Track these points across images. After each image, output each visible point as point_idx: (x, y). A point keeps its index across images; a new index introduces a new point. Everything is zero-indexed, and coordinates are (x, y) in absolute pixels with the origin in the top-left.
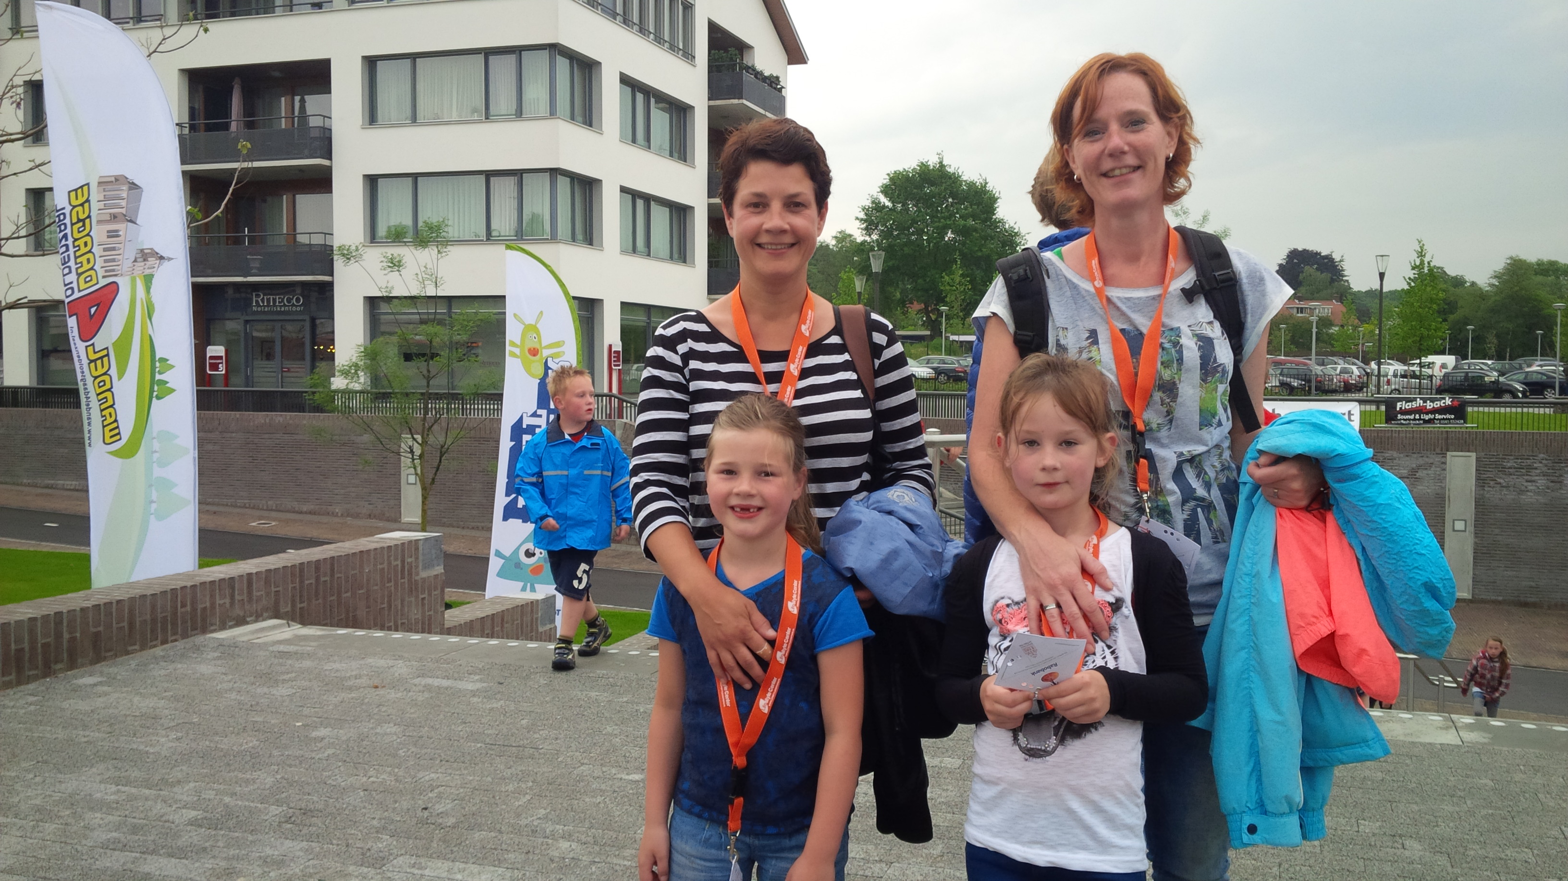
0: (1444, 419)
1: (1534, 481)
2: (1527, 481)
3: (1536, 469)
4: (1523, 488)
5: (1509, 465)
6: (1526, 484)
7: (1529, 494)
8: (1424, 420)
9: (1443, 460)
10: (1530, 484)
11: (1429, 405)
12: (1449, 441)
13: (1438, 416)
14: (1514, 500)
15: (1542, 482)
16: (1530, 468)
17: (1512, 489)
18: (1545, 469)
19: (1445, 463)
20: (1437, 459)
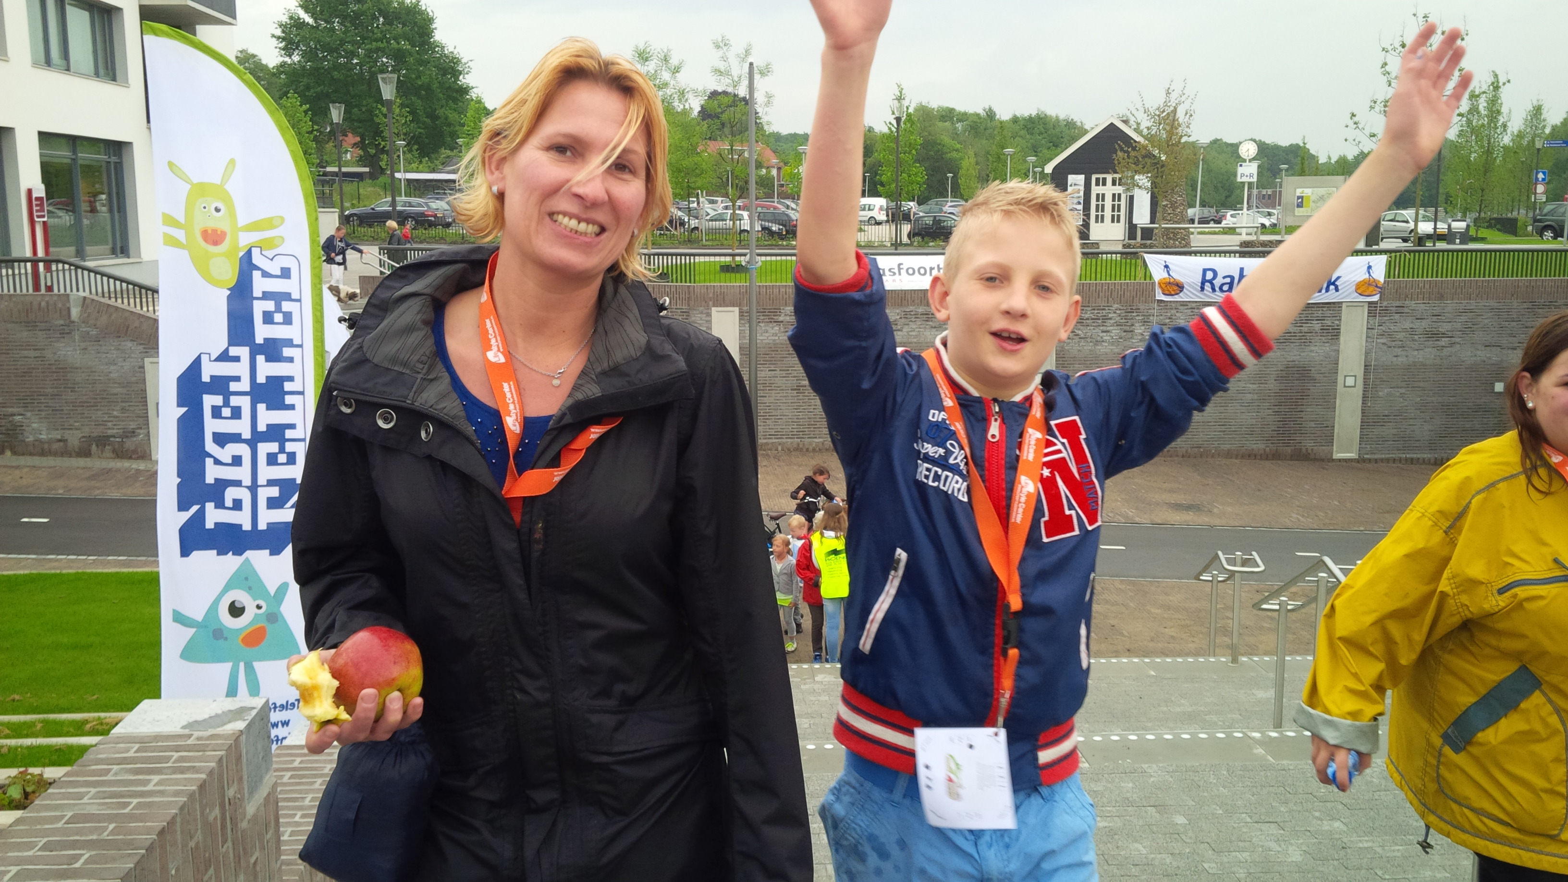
1: (1108, 331)
2: (1103, 332)
3: (1110, 319)
4: (1099, 338)
5: (1087, 316)
6: (1101, 334)
7: (1104, 344)
10: (1105, 334)
14: (1090, 350)
15: (1115, 331)
16: (1105, 319)
17: (1089, 340)
18: (1118, 319)
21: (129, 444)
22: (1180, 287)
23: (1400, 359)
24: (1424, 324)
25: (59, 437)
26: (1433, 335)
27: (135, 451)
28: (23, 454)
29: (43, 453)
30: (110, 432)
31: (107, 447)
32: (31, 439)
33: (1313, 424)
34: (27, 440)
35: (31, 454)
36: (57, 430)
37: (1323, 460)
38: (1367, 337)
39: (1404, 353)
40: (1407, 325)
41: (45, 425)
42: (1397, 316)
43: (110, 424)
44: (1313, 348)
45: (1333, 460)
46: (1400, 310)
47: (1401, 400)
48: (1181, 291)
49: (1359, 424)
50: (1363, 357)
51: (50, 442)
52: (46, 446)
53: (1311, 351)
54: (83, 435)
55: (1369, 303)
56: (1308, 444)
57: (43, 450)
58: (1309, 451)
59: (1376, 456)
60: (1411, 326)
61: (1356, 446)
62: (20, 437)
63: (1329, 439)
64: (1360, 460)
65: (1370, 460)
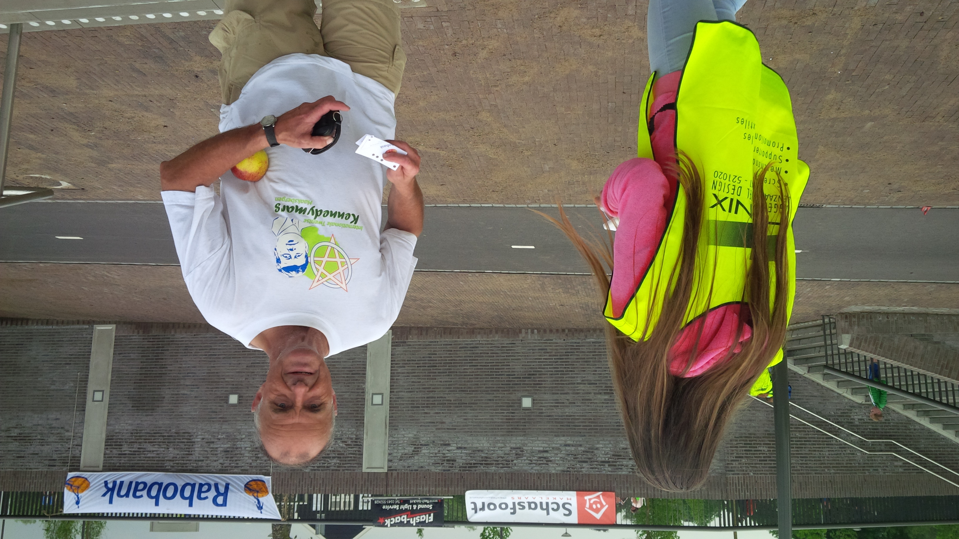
0: (392, 504)
5: (335, 461)
8: (409, 504)
9: (391, 464)
11: (404, 518)
12: (385, 483)
13: (396, 507)
19: (390, 461)
20: (396, 464)
22: (249, 488)
23: (53, 416)
24: (32, 449)
26: (23, 438)
33: (133, 356)
37: (125, 323)
38: (81, 438)
39: (50, 422)
40: (46, 449)
42: (55, 457)
44: (130, 427)
45: (115, 323)
46: (52, 463)
47: (54, 379)
48: (247, 483)
49: (91, 356)
50: (86, 418)
53: (132, 425)
55: (78, 470)
56: (136, 337)
58: (136, 331)
59: (78, 326)
60: (43, 448)
61: (95, 335)
63: (118, 342)
64: (92, 323)
65: (84, 323)
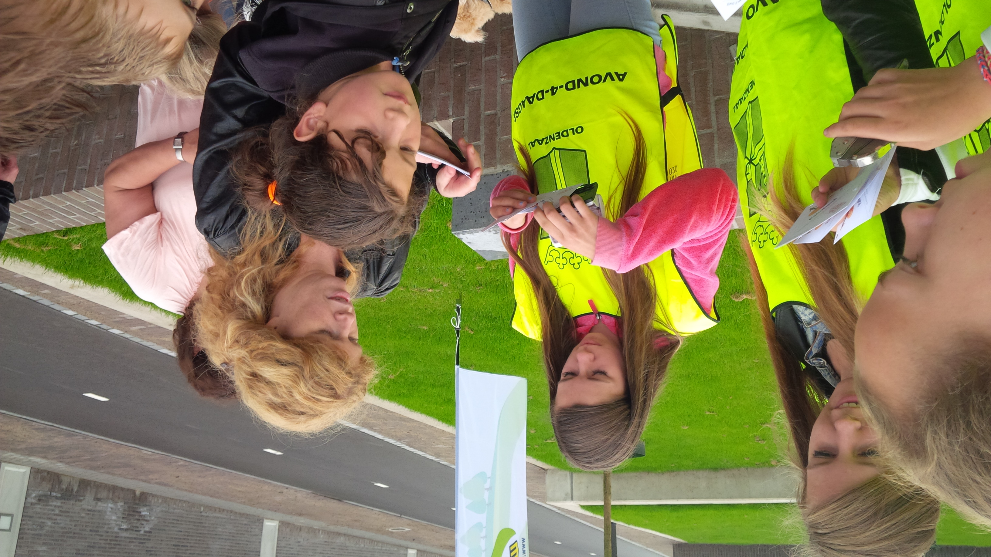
21: (46, 487)
25: (99, 503)
27: (43, 479)
28: (128, 490)
29: (114, 489)
30: (58, 503)
31: (64, 487)
32: (120, 504)
34: (122, 504)
35: (122, 489)
36: (99, 511)
41: (106, 517)
43: (57, 512)
51: (107, 499)
52: (111, 495)
54: (79, 503)
57: (114, 493)
62: (126, 506)
